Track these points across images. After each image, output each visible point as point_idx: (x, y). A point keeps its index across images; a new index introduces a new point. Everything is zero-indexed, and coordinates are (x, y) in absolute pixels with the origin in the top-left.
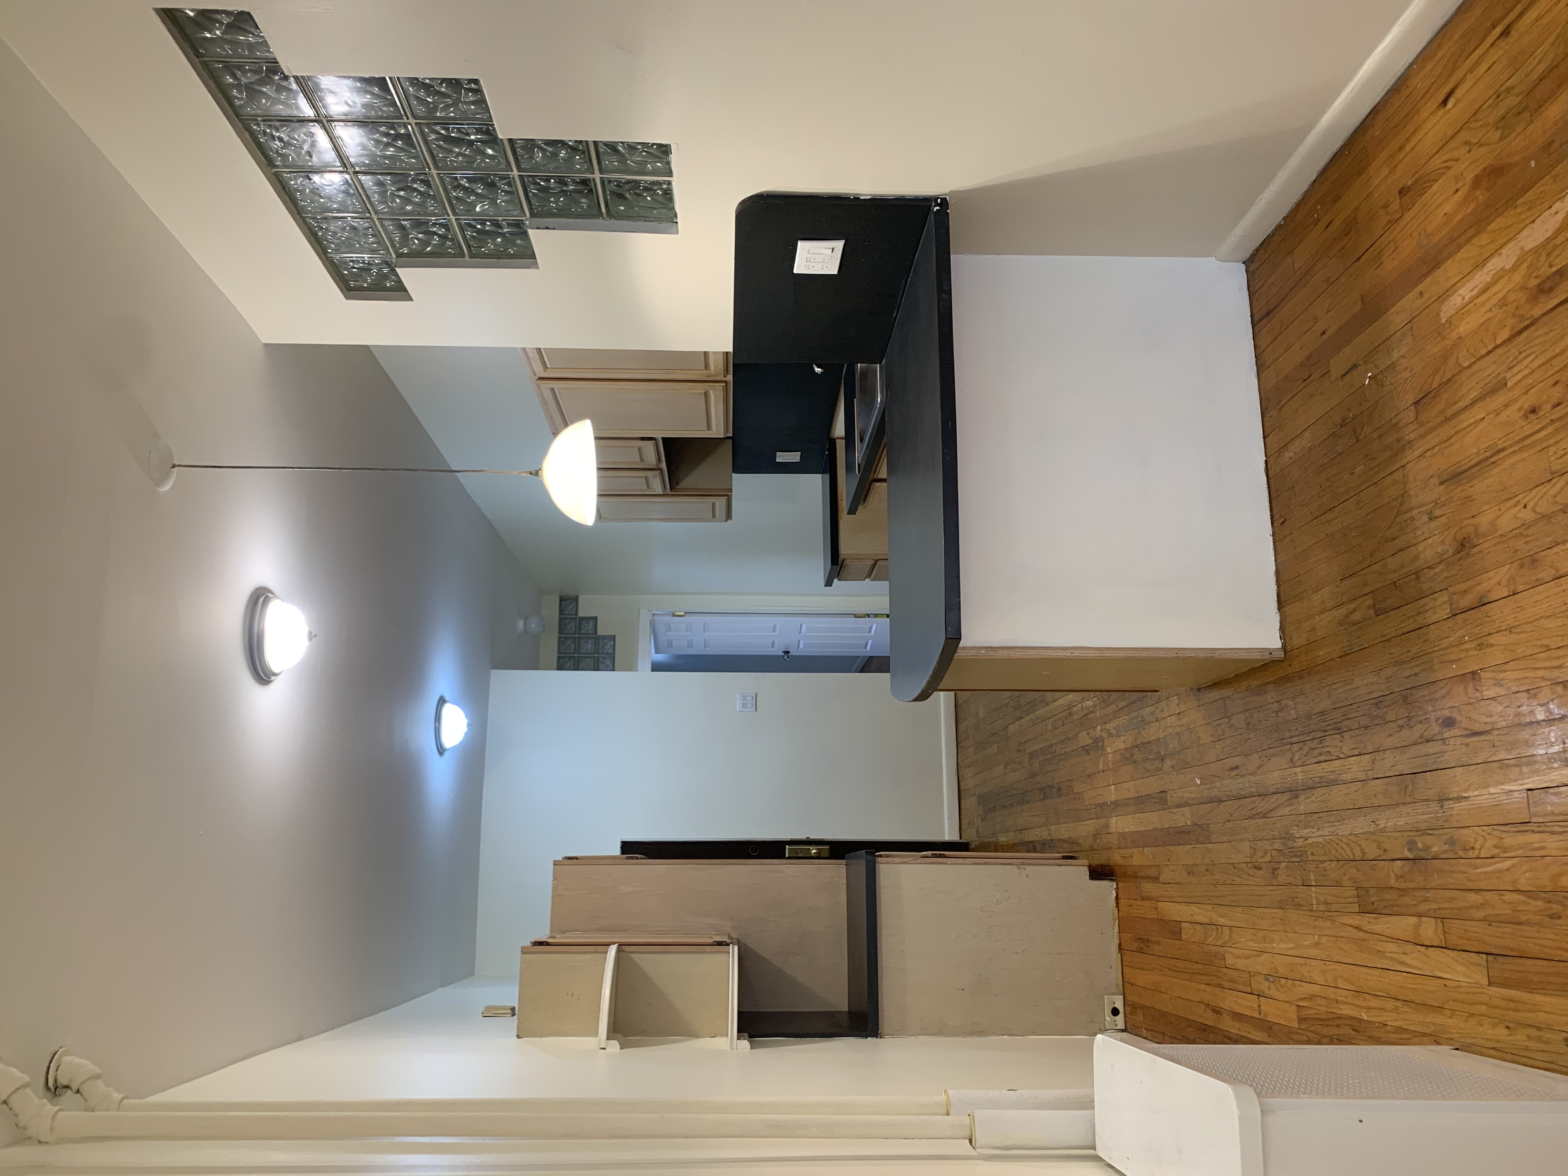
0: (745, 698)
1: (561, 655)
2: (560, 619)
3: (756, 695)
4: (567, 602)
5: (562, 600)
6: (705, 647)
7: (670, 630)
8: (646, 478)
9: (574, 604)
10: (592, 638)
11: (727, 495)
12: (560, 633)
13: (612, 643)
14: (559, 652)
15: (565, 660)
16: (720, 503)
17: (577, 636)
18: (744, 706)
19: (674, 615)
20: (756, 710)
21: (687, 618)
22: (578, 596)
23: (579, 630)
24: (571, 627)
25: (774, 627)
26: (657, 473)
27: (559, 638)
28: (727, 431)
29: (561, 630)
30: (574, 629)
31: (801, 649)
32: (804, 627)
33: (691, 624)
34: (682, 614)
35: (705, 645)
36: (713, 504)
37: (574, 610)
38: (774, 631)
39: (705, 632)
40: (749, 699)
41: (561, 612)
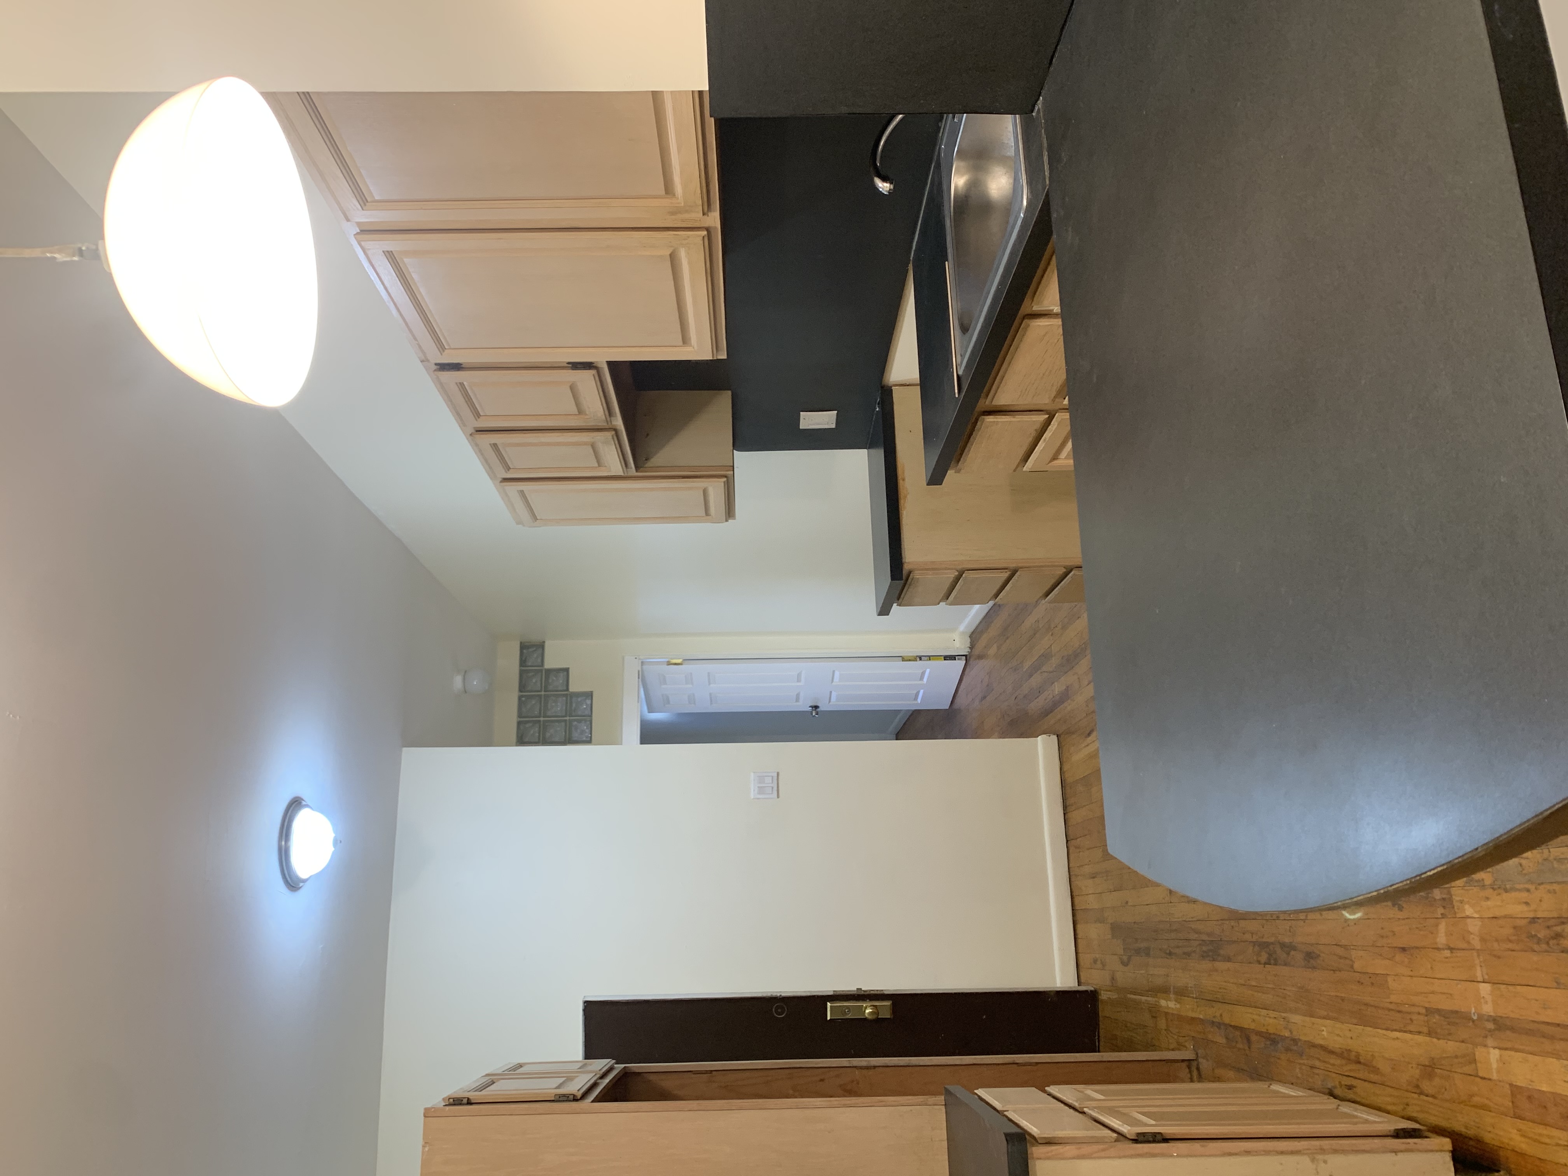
0: (761, 779)
1: (522, 719)
2: (522, 673)
3: (778, 774)
4: (530, 650)
5: (523, 647)
6: (711, 704)
7: (665, 683)
8: (593, 446)
9: (540, 651)
10: (564, 695)
11: (726, 476)
12: (520, 691)
13: (589, 702)
14: (520, 716)
15: (527, 725)
16: (716, 489)
17: (543, 693)
18: (761, 790)
19: (669, 664)
20: (778, 797)
21: (685, 667)
22: (544, 642)
23: (546, 687)
24: (535, 682)
25: (799, 675)
26: (609, 435)
27: (520, 698)
28: (716, 346)
29: (522, 687)
30: (539, 684)
31: (832, 703)
32: (837, 674)
33: (691, 673)
34: (679, 661)
35: (711, 701)
36: (705, 492)
37: (539, 660)
38: (799, 680)
39: (710, 684)
40: (768, 780)
41: (523, 662)
